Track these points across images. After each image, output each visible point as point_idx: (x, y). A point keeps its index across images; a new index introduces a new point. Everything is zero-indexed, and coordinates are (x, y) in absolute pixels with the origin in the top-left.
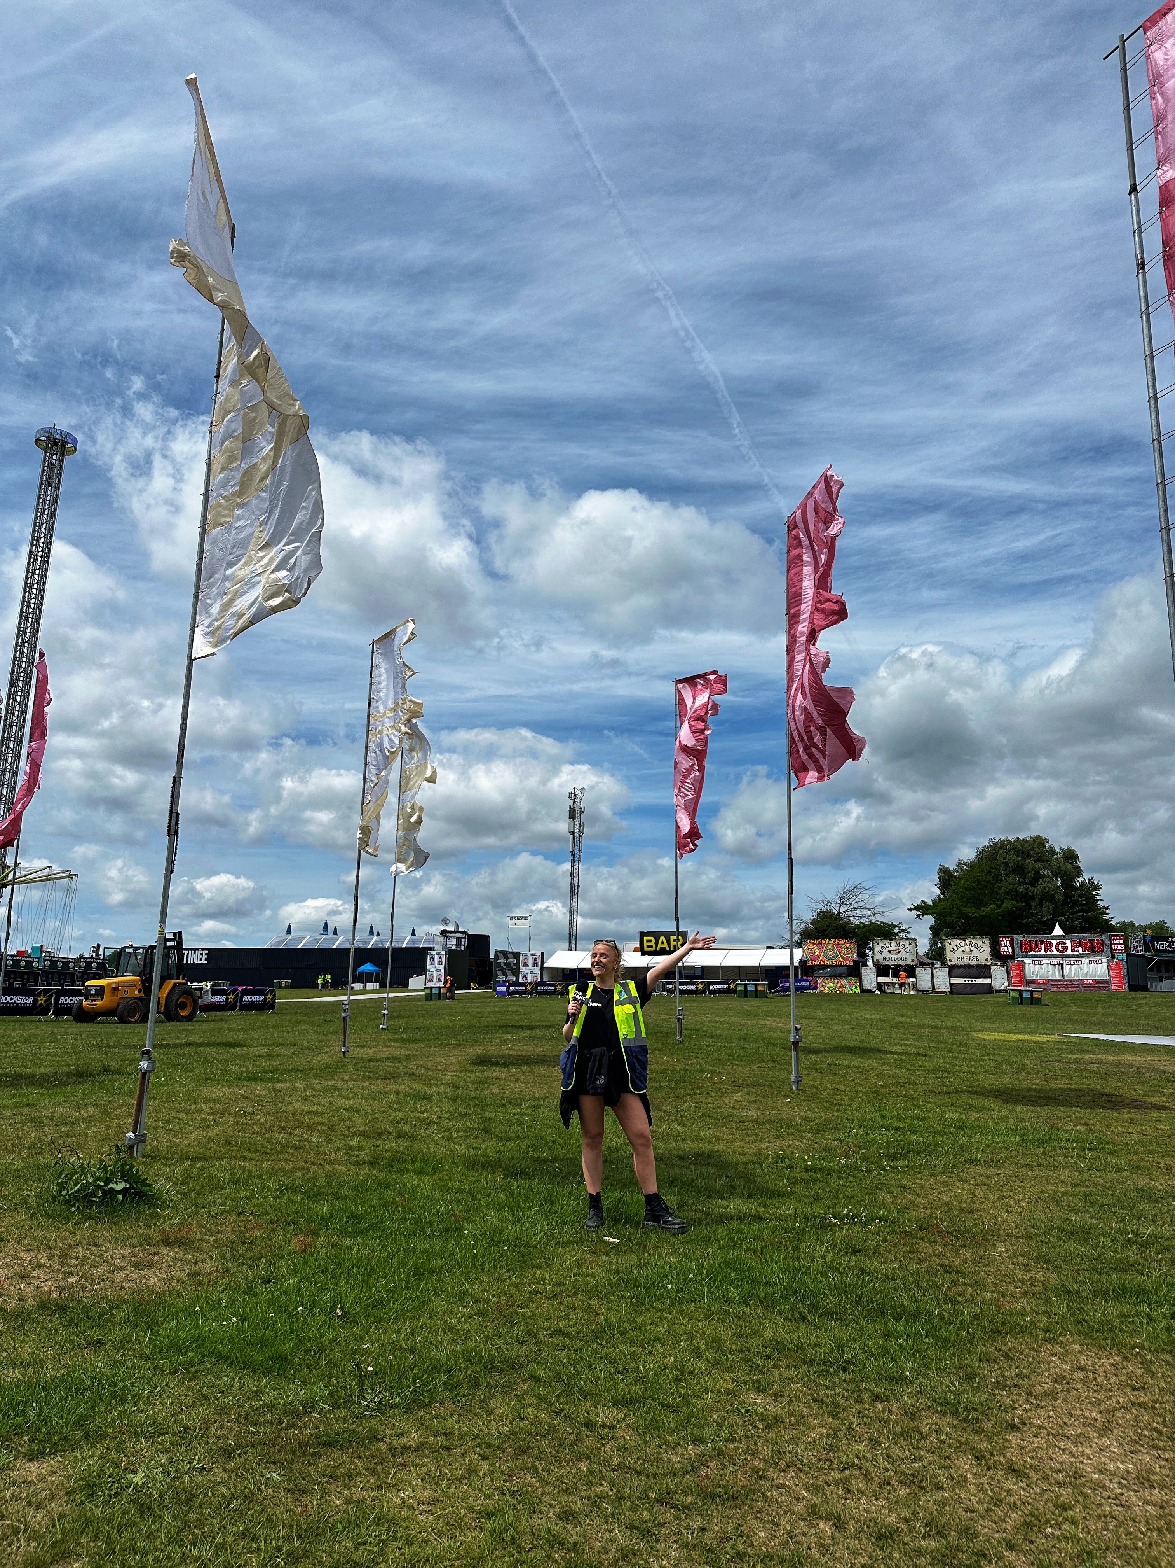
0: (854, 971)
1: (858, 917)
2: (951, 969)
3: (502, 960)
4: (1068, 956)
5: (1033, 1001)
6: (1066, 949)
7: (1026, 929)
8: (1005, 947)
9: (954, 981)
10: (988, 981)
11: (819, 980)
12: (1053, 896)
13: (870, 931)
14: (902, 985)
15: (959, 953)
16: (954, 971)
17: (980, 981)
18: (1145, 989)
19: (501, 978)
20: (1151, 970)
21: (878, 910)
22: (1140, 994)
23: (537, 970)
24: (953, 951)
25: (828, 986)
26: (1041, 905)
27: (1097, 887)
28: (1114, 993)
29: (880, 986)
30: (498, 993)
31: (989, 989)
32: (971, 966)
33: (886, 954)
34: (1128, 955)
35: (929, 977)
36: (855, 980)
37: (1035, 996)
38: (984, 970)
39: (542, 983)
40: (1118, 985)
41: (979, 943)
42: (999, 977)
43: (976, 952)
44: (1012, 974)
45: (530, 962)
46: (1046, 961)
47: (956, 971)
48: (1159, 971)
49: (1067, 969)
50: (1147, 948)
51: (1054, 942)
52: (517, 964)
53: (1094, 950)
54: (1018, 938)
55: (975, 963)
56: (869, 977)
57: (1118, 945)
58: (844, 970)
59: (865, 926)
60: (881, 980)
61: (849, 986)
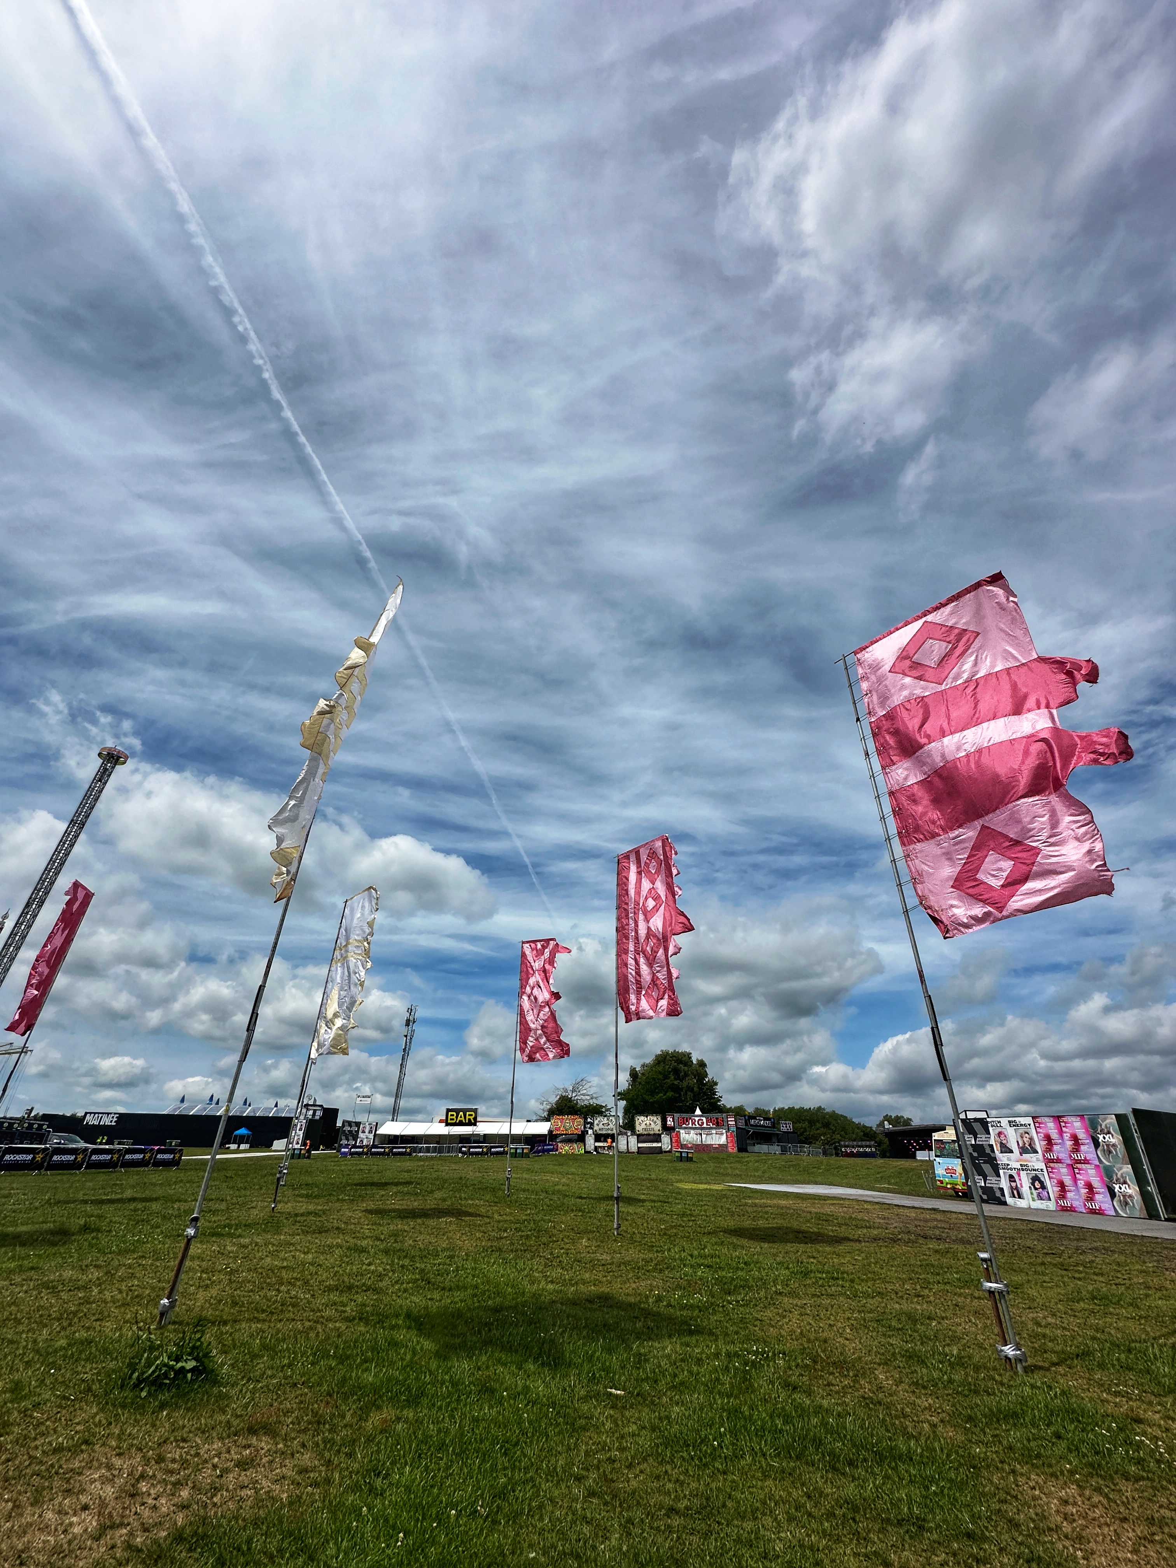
0: (581, 1138)
1: (583, 1099)
2: (638, 1136)
3: (347, 1128)
4: (704, 1128)
5: (689, 1159)
6: (703, 1123)
7: (680, 1111)
8: (670, 1122)
9: (640, 1145)
10: (659, 1145)
11: (560, 1145)
12: (693, 1089)
13: (589, 1110)
14: (610, 1148)
15: (643, 1126)
16: (641, 1138)
17: (655, 1145)
18: (746, 1151)
19: (344, 1142)
20: (748, 1138)
21: (595, 1096)
22: (744, 1154)
23: (371, 1136)
24: (640, 1124)
25: (564, 1148)
26: (686, 1094)
27: (716, 1084)
28: (731, 1153)
29: (596, 1148)
30: (342, 1154)
31: (660, 1151)
32: (649, 1135)
33: (601, 1126)
34: (737, 1128)
35: (625, 1142)
36: (582, 1144)
37: (690, 1155)
38: (657, 1138)
39: (374, 1146)
40: (733, 1149)
41: (655, 1119)
42: (666, 1142)
43: (653, 1125)
44: (673, 1140)
45: (367, 1130)
46: (692, 1132)
47: (642, 1138)
48: (753, 1139)
49: (704, 1136)
50: (746, 1125)
51: (697, 1119)
52: (357, 1132)
53: (718, 1124)
54: (677, 1115)
55: (652, 1133)
56: (590, 1141)
57: (731, 1121)
58: (576, 1137)
59: (587, 1106)
60: (597, 1144)
61: (577, 1149)
